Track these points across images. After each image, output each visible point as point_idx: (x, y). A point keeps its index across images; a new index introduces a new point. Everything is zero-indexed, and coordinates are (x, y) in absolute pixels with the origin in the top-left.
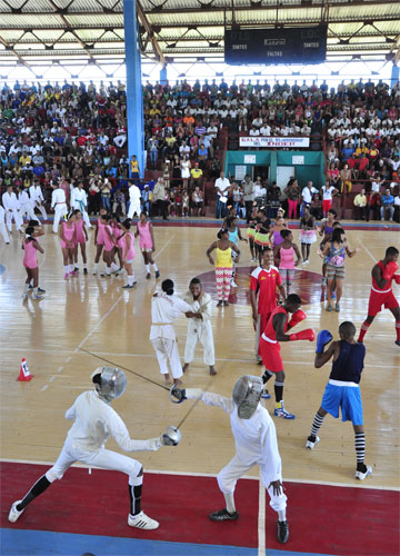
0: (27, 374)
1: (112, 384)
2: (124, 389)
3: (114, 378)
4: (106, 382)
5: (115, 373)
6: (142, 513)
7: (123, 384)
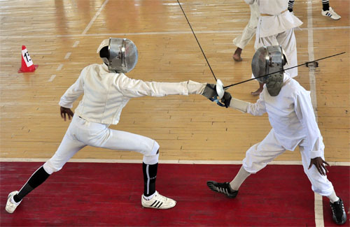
0: (29, 64)
1: (121, 56)
2: (136, 61)
3: (123, 50)
4: (115, 55)
5: (124, 43)
6: (156, 193)
7: (134, 55)
